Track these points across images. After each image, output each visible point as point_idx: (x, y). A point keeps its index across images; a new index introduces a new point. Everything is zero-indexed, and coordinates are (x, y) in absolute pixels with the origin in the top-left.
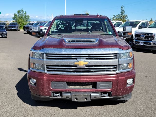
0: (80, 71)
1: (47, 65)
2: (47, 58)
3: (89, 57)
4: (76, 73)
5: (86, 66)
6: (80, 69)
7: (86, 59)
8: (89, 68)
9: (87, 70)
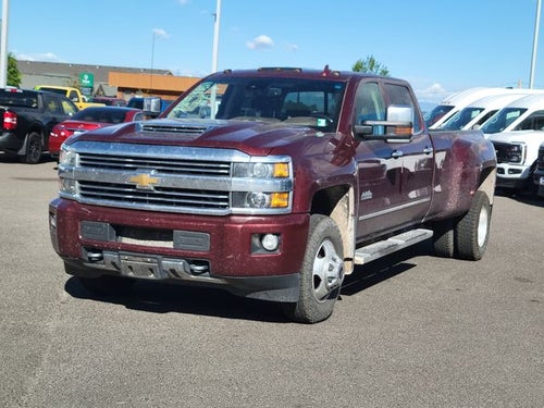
0: (144, 201)
1: (81, 182)
2: (82, 164)
3: (167, 166)
4: (134, 205)
5: (157, 188)
6: (145, 195)
7: (159, 170)
8: (163, 194)
9: (159, 199)
